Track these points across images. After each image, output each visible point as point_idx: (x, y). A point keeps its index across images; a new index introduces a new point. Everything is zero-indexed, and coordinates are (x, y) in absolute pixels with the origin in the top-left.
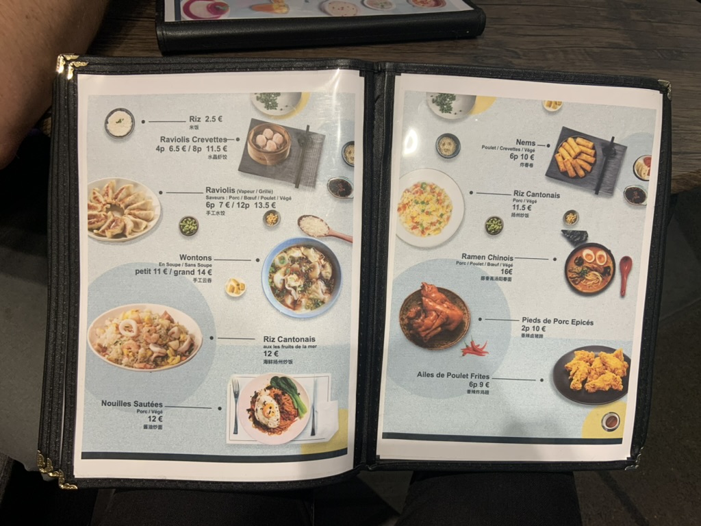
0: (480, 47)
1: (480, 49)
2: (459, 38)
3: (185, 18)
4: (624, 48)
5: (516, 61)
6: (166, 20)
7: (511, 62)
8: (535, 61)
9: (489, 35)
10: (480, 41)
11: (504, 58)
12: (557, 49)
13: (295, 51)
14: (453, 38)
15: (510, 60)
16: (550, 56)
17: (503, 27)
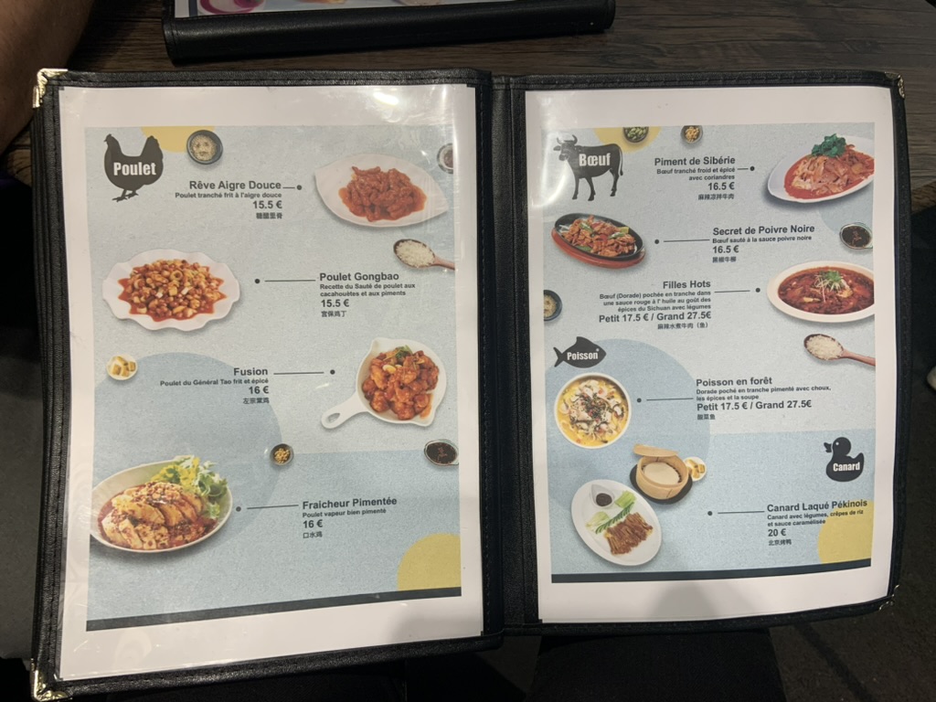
0: (609, 44)
1: (610, 47)
2: (582, 33)
3: (203, 12)
4: (802, 41)
5: (658, 60)
6: (177, 16)
7: (652, 61)
8: (684, 60)
9: (620, 27)
10: (609, 36)
11: (642, 56)
12: (712, 44)
13: (358, 54)
14: (572, 33)
15: (650, 58)
16: (703, 52)
17: (639, 17)
